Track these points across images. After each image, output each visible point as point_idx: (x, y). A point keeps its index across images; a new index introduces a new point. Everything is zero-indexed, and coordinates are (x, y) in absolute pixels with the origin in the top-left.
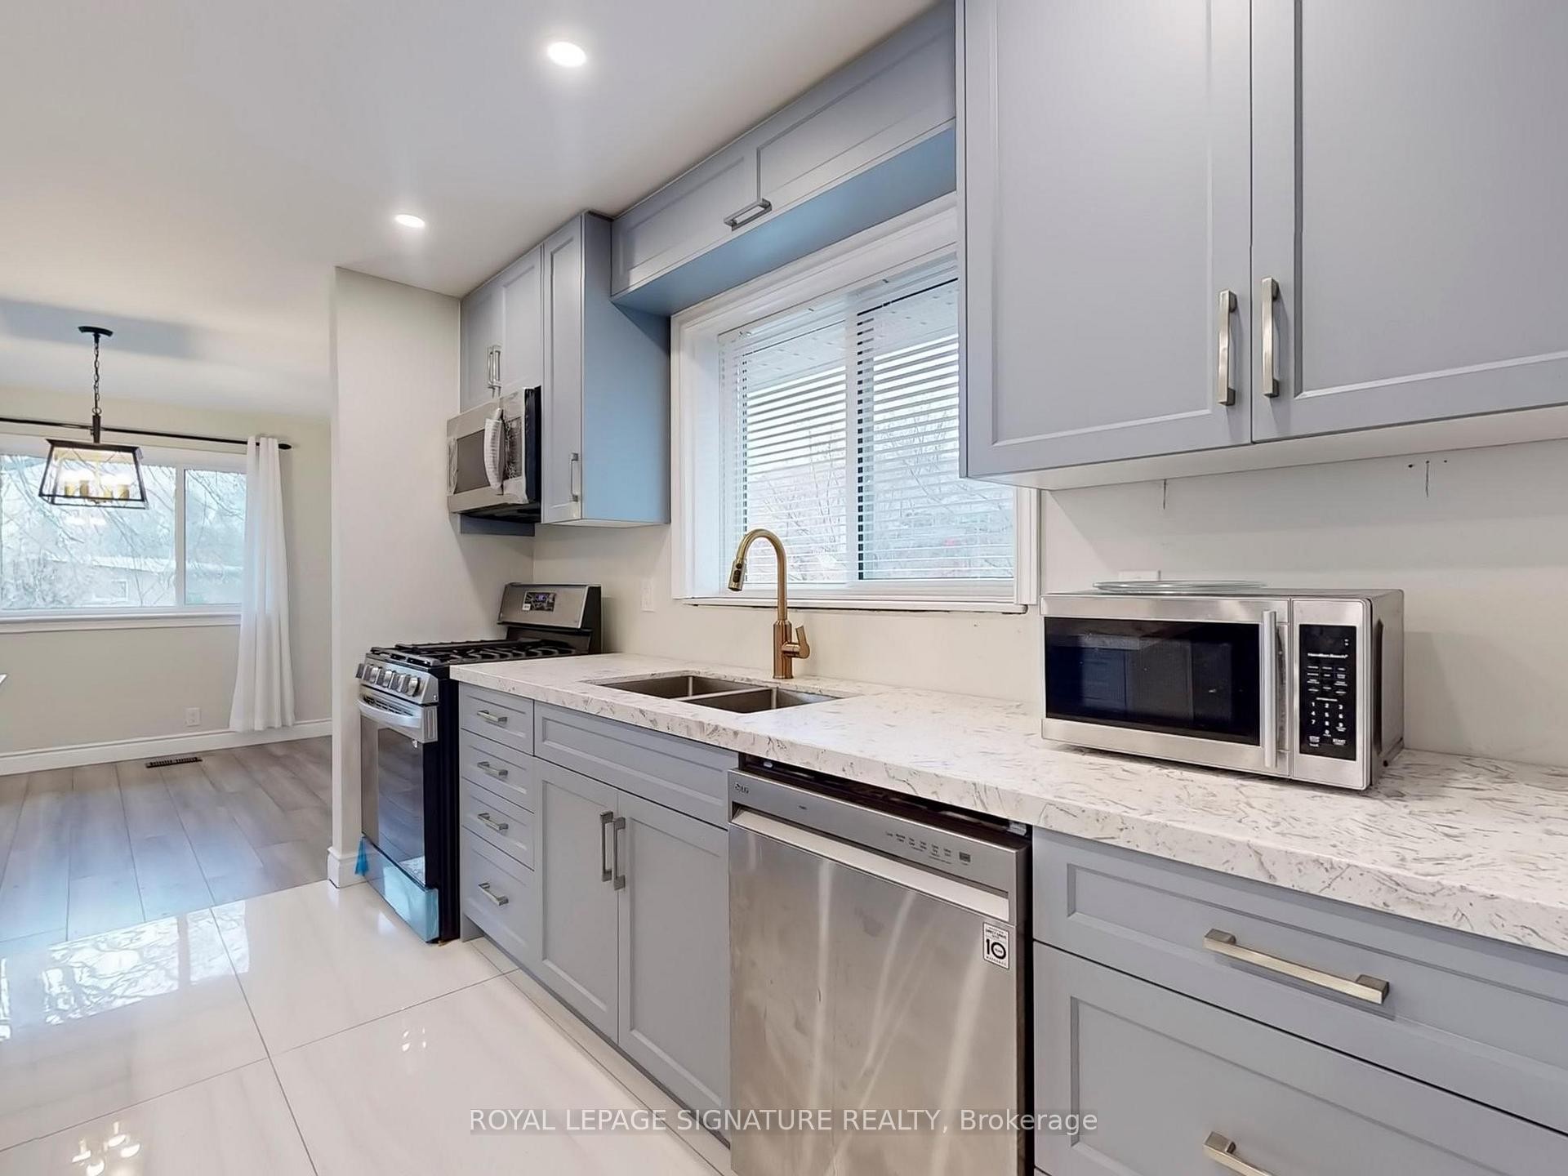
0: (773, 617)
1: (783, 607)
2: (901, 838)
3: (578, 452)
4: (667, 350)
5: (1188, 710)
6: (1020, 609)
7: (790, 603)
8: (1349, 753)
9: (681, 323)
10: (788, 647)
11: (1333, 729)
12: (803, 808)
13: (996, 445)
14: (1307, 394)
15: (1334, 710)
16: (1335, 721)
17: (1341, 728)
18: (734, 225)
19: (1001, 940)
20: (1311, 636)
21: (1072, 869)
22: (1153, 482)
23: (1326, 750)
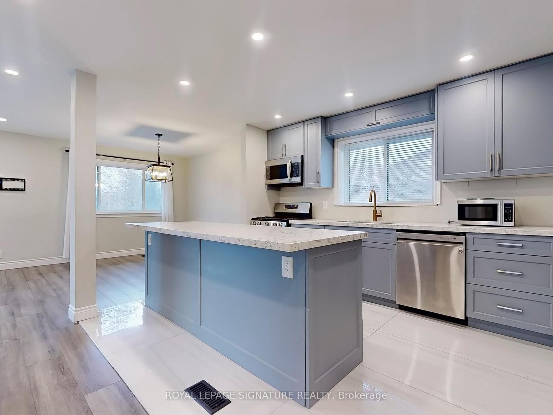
0: (373, 208)
1: (375, 206)
2: (441, 238)
3: (319, 171)
4: (333, 147)
5: (484, 217)
6: (436, 205)
7: (376, 206)
8: (512, 221)
9: (338, 142)
10: (377, 215)
11: (509, 218)
12: (417, 236)
13: (444, 175)
14: (503, 170)
15: (509, 215)
16: (509, 217)
17: (510, 218)
18: (368, 125)
19: (462, 250)
20: (506, 205)
21: (474, 238)
22: (467, 181)
23: (508, 221)
